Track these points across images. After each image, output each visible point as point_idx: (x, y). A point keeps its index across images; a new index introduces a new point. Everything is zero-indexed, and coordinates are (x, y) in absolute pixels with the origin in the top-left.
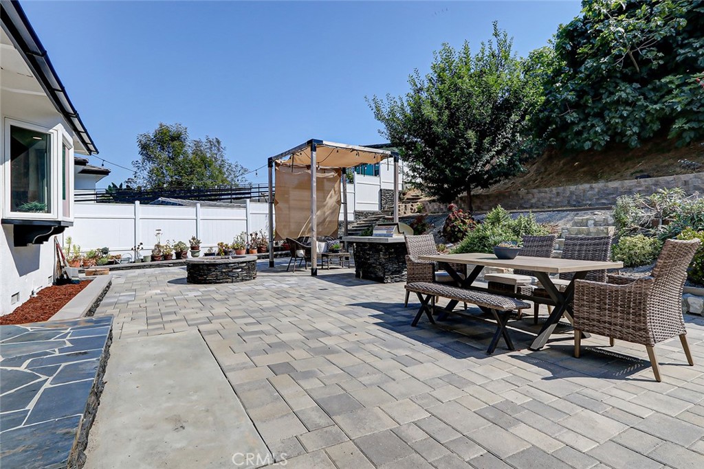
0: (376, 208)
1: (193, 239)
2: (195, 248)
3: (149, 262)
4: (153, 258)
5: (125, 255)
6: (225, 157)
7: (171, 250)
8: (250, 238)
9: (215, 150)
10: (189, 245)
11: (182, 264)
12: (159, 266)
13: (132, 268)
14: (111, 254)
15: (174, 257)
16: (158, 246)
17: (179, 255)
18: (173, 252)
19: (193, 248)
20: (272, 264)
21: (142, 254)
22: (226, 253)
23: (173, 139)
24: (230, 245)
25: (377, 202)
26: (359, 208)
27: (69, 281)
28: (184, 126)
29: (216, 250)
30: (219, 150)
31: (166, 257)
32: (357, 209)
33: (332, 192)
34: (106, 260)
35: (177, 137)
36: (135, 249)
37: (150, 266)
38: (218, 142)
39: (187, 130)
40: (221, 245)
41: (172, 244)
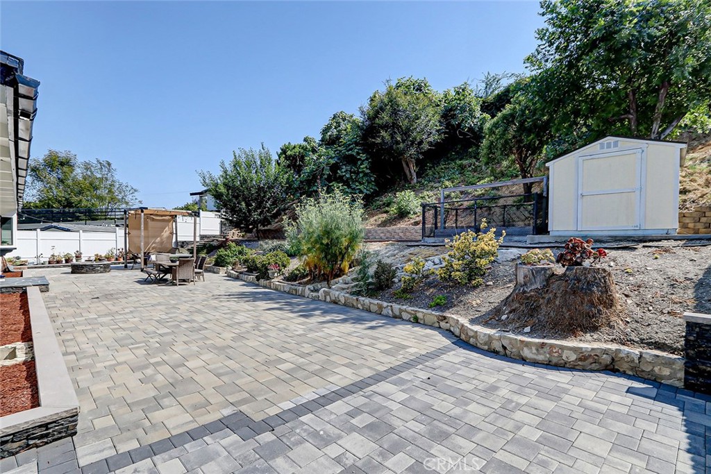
0: (218, 233)
1: (77, 252)
2: (78, 257)
3: (47, 265)
4: (50, 263)
5: (30, 261)
6: (116, 177)
7: (62, 258)
8: (118, 251)
9: (105, 171)
10: (74, 255)
11: (69, 266)
12: (53, 267)
13: (36, 268)
14: (22, 260)
15: (64, 262)
16: (53, 255)
17: (67, 261)
18: (63, 259)
19: (77, 257)
20: (126, 267)
21: (42, 260)
22: (100, 260)
23: (62, 164)
24: (103, 255)
25: (219, 229)
26: (203, 233)
27: (9, 271)
28: (73, 153)
29: (93, 258)
30: (109, 171)
31: (58, 262)
32: (201, 234)
33: (167, 229)
34: (19, 263)
35: (66, 163)
36: (37, 257)
37: (48, 267)
38: (109, 164)
39: (77, 157)
40: (97, 255)
41: (62, 255)
